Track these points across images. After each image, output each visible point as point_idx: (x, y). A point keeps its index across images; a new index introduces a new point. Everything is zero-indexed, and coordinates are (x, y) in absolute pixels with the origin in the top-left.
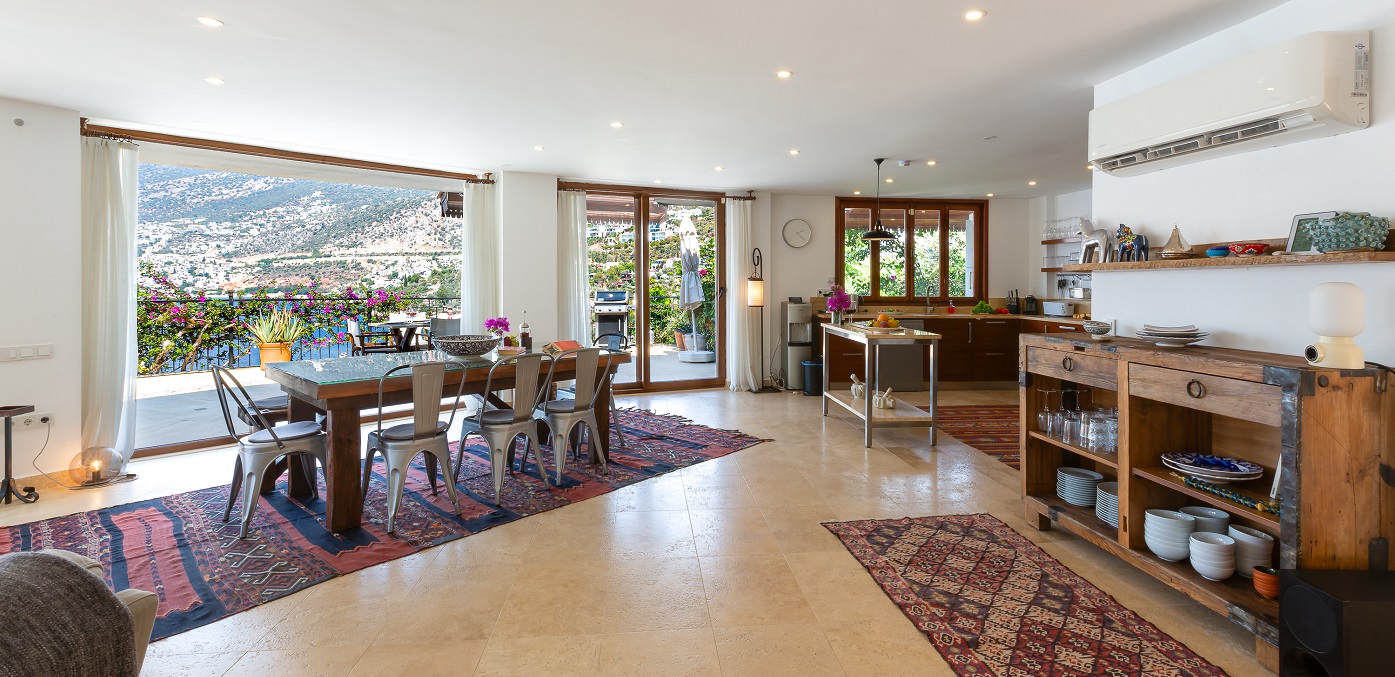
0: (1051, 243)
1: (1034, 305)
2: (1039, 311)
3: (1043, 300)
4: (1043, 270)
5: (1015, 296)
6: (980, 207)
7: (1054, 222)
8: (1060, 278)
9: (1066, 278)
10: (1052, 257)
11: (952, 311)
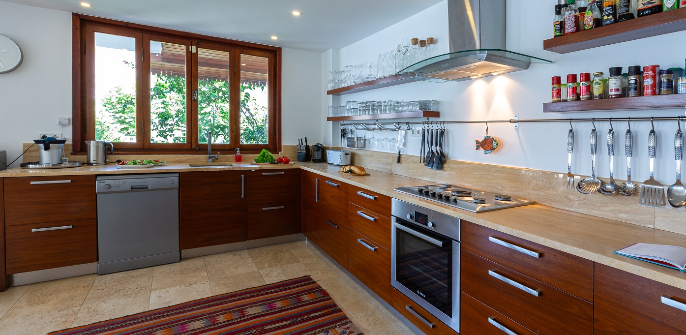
0: (336, 92)
1: (320, 153)
2: (323, 159)
3: (328, 148)
4: (329, 119)
5: (304, 144)
6: (273, 53)
7: (339, 73)
8: (342, 127)
9: (346, 127)
10: (336, 107)
11: (239, 160)
